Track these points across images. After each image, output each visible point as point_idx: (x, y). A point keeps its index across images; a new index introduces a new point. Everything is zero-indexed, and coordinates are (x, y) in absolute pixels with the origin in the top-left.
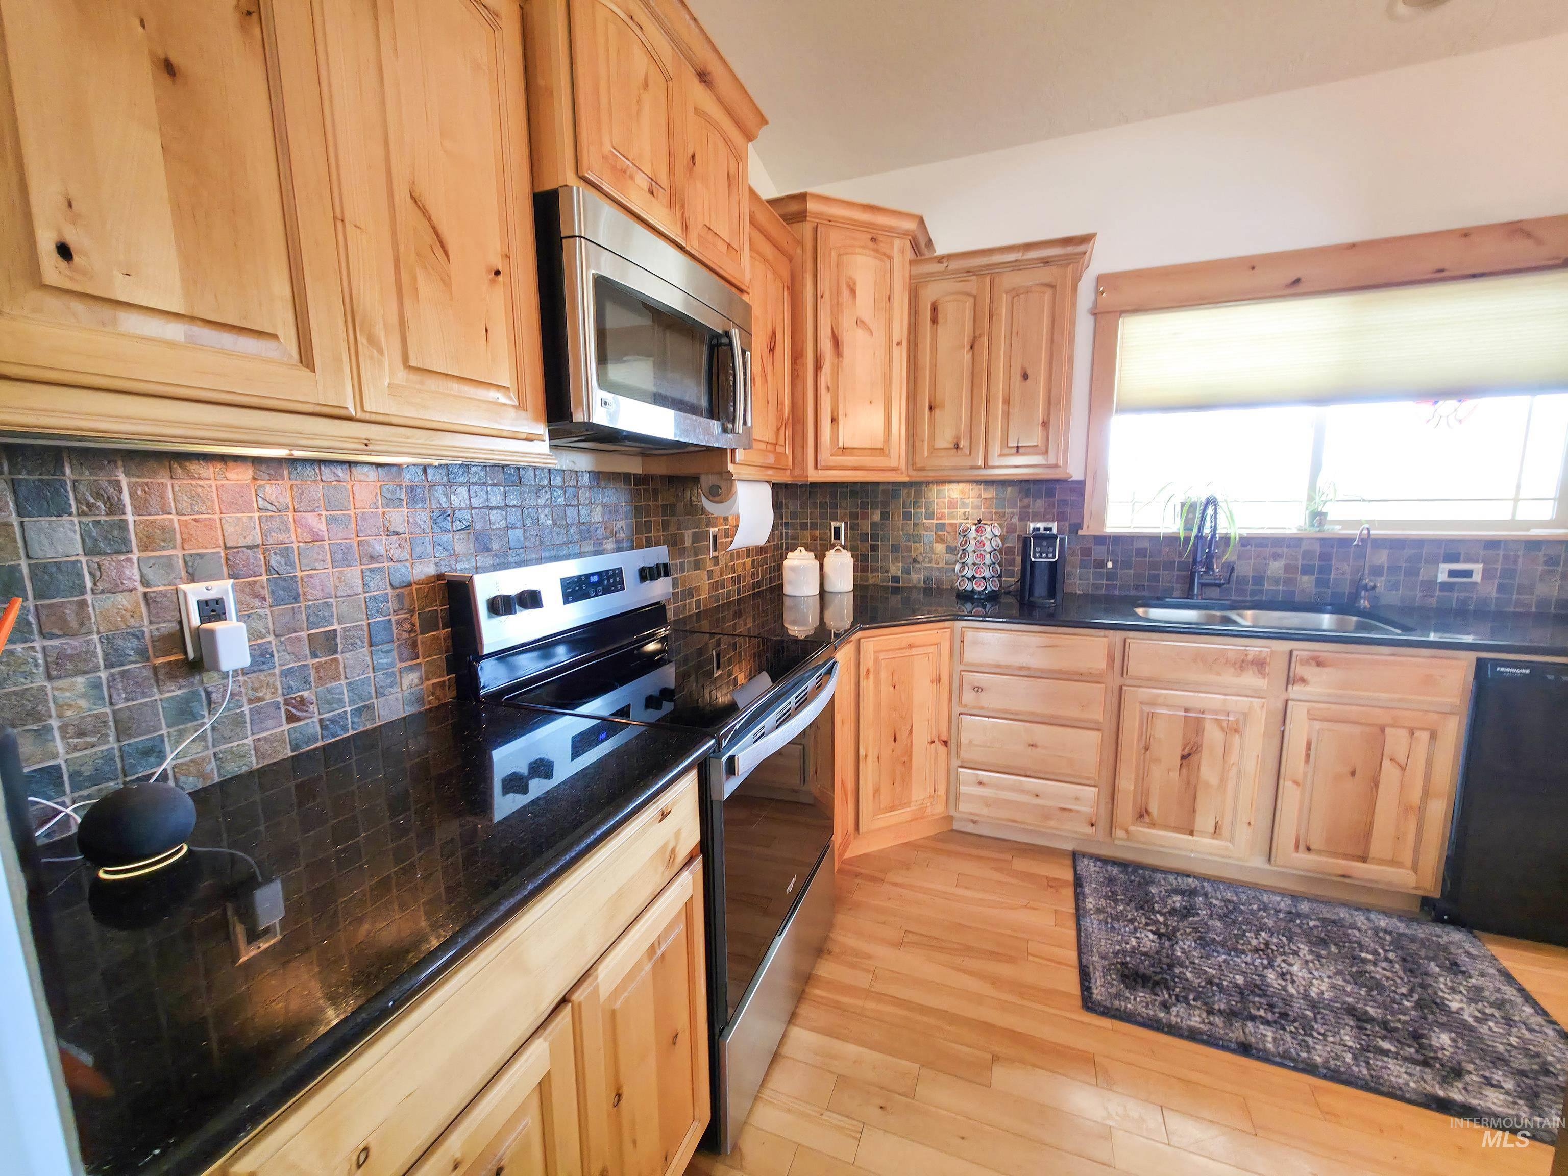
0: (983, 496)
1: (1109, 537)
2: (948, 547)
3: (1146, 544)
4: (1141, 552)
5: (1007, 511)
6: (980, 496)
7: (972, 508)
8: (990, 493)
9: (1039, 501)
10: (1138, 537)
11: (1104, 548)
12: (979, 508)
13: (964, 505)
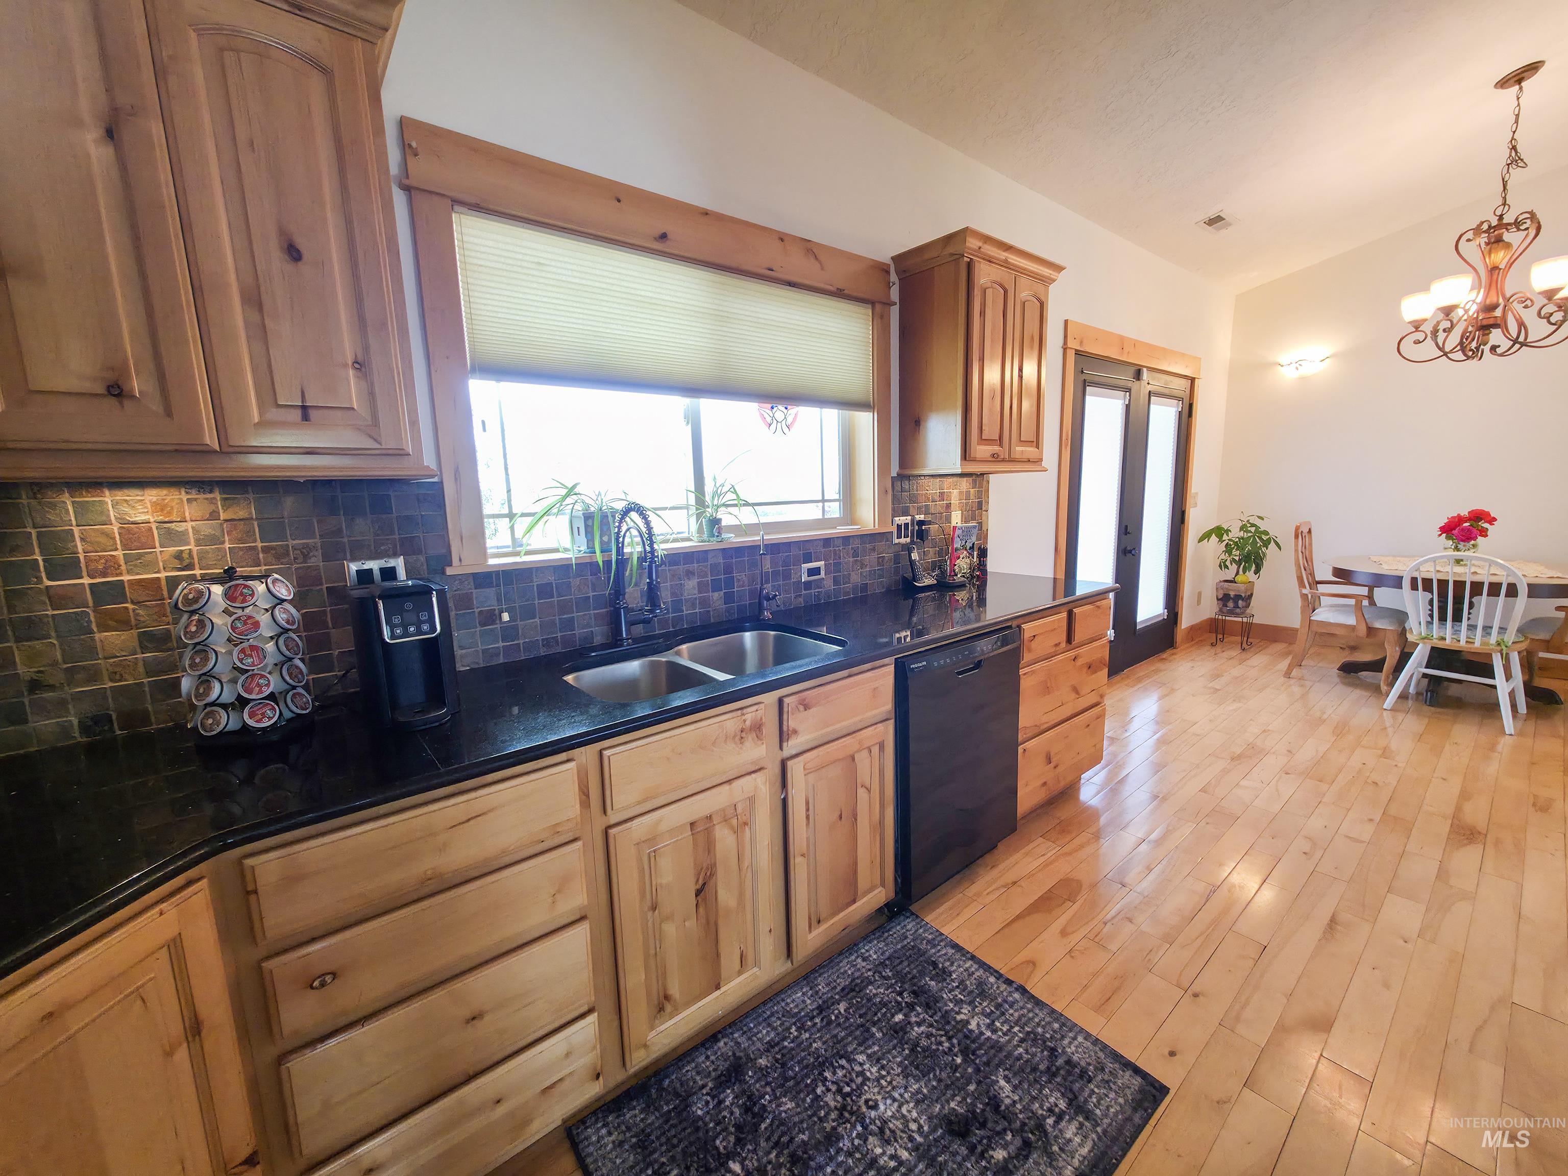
0: (223, 516)
1: (497, 573)
2: (142, 635)
3: (551, 578)
4: (545, 591)
5: (291, 543)
6: (214, 516)
7: (198, 543)
8: (244, 510)
9: (359, 521)
10: (537, 569)
11: (491, 592)
12: (215, 540)
13: (171, 537)
